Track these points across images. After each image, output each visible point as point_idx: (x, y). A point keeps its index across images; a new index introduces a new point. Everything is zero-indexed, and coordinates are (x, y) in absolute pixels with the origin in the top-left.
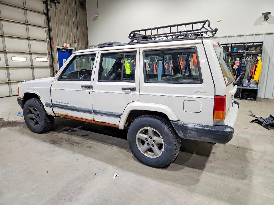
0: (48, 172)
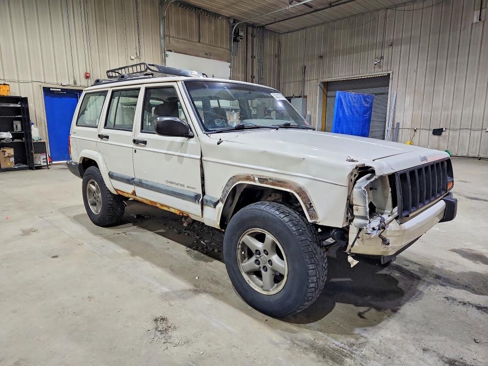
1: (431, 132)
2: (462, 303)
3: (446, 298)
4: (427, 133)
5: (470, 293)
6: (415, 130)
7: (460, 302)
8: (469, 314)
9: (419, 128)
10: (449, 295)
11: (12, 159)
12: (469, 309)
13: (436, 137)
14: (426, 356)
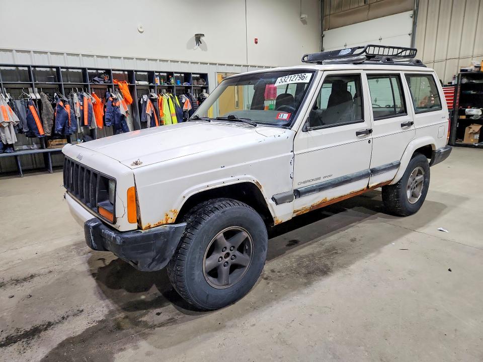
0: (450, 270)
2: (65, 316)
3: (82, 311)
5: (72, 336)
7: (68, 316)
8: (51, 312)
10: (83, 316)
11: (477, 136)
12: (55, 317)
14: (47, 270)
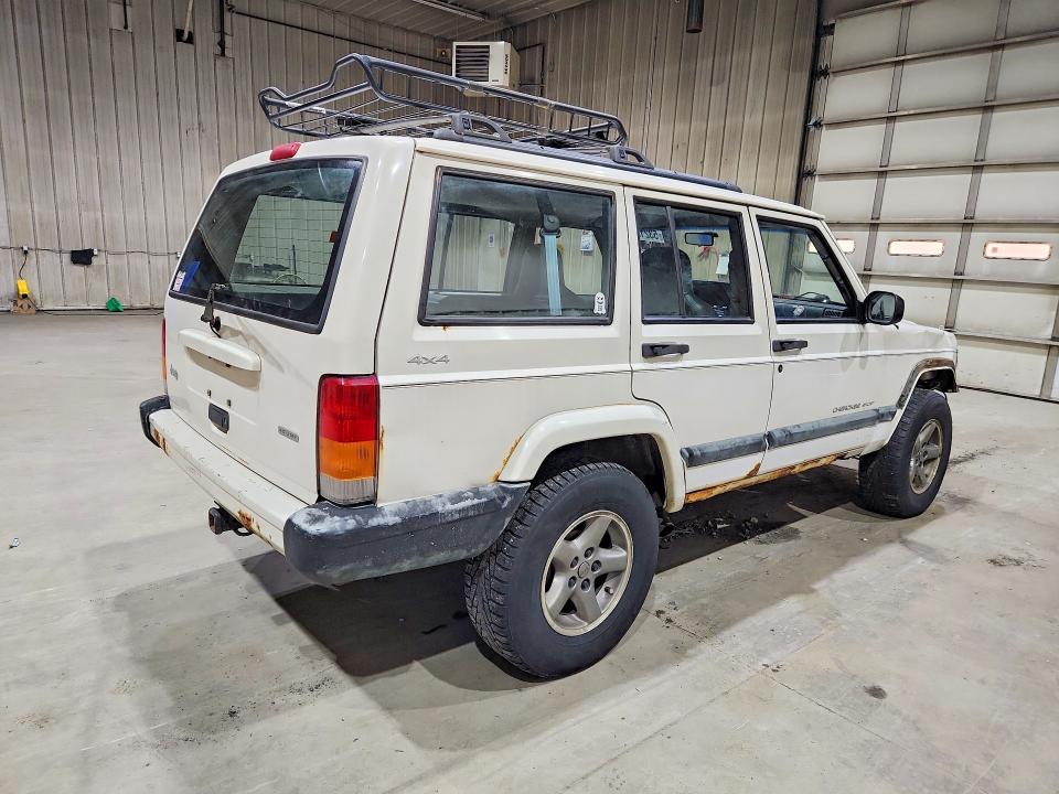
1: (66, 258)
4: (56, 258)
6: (26, 252)
9: (33, 246)
13: (80, 269)
